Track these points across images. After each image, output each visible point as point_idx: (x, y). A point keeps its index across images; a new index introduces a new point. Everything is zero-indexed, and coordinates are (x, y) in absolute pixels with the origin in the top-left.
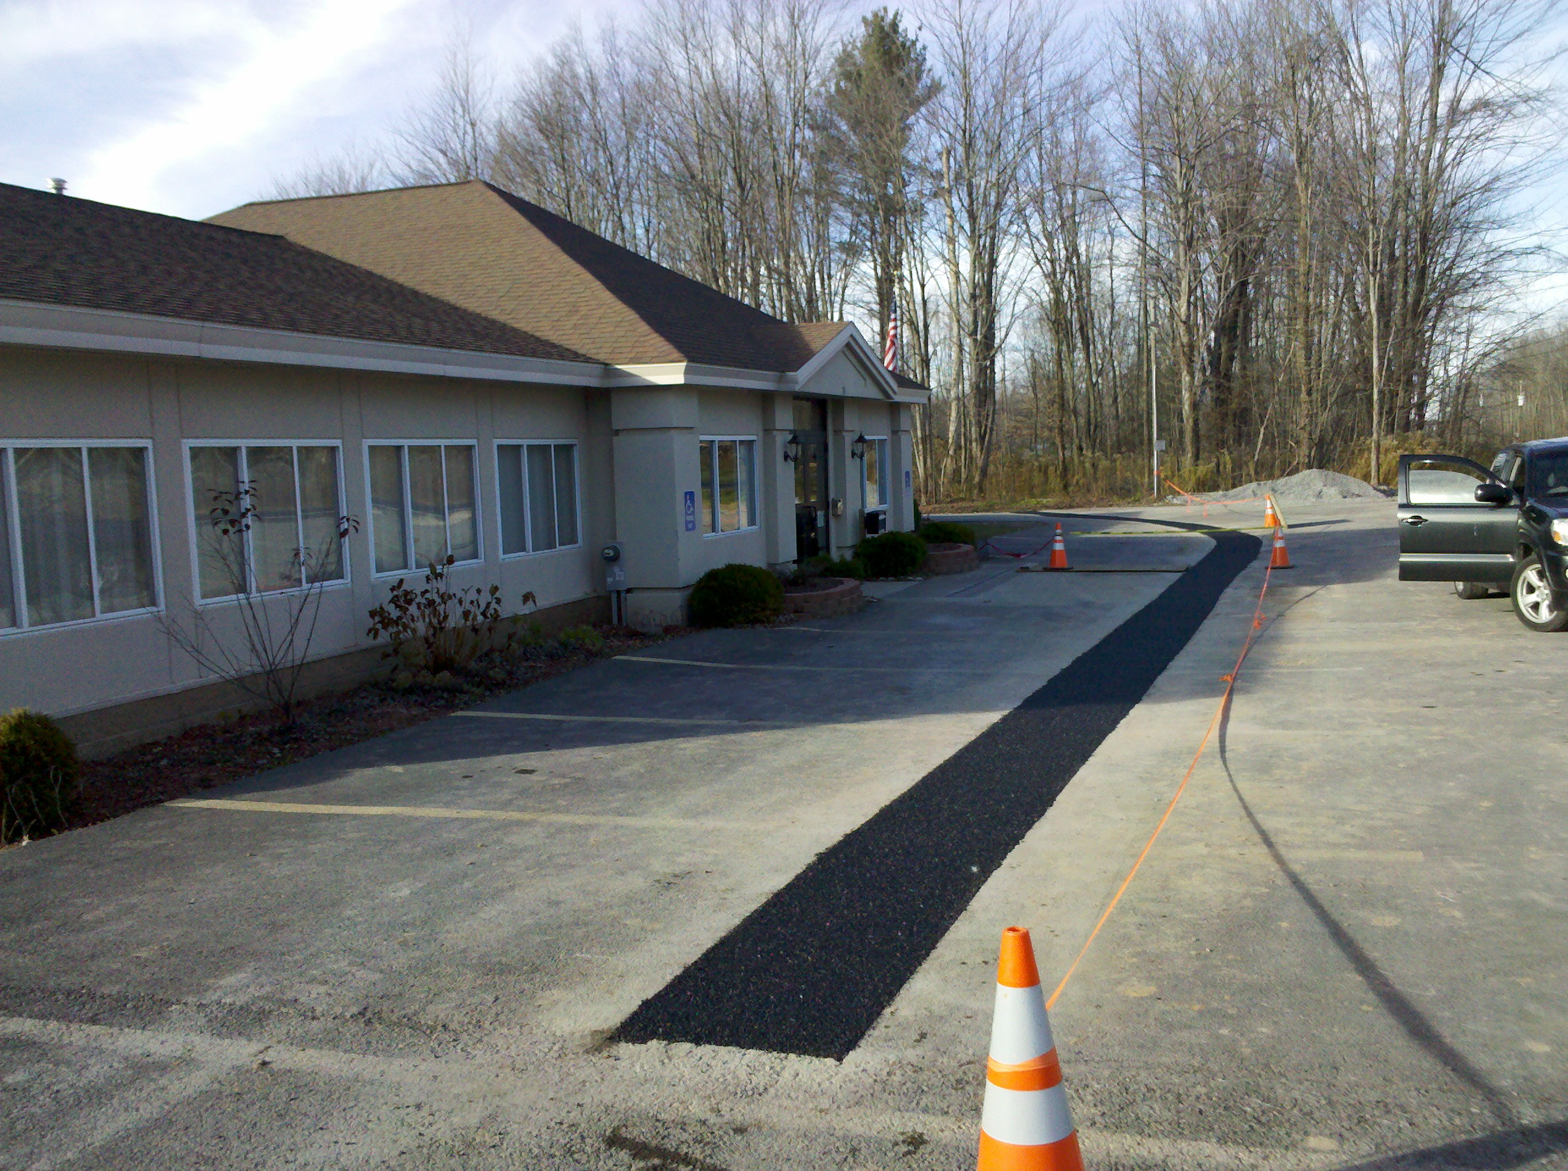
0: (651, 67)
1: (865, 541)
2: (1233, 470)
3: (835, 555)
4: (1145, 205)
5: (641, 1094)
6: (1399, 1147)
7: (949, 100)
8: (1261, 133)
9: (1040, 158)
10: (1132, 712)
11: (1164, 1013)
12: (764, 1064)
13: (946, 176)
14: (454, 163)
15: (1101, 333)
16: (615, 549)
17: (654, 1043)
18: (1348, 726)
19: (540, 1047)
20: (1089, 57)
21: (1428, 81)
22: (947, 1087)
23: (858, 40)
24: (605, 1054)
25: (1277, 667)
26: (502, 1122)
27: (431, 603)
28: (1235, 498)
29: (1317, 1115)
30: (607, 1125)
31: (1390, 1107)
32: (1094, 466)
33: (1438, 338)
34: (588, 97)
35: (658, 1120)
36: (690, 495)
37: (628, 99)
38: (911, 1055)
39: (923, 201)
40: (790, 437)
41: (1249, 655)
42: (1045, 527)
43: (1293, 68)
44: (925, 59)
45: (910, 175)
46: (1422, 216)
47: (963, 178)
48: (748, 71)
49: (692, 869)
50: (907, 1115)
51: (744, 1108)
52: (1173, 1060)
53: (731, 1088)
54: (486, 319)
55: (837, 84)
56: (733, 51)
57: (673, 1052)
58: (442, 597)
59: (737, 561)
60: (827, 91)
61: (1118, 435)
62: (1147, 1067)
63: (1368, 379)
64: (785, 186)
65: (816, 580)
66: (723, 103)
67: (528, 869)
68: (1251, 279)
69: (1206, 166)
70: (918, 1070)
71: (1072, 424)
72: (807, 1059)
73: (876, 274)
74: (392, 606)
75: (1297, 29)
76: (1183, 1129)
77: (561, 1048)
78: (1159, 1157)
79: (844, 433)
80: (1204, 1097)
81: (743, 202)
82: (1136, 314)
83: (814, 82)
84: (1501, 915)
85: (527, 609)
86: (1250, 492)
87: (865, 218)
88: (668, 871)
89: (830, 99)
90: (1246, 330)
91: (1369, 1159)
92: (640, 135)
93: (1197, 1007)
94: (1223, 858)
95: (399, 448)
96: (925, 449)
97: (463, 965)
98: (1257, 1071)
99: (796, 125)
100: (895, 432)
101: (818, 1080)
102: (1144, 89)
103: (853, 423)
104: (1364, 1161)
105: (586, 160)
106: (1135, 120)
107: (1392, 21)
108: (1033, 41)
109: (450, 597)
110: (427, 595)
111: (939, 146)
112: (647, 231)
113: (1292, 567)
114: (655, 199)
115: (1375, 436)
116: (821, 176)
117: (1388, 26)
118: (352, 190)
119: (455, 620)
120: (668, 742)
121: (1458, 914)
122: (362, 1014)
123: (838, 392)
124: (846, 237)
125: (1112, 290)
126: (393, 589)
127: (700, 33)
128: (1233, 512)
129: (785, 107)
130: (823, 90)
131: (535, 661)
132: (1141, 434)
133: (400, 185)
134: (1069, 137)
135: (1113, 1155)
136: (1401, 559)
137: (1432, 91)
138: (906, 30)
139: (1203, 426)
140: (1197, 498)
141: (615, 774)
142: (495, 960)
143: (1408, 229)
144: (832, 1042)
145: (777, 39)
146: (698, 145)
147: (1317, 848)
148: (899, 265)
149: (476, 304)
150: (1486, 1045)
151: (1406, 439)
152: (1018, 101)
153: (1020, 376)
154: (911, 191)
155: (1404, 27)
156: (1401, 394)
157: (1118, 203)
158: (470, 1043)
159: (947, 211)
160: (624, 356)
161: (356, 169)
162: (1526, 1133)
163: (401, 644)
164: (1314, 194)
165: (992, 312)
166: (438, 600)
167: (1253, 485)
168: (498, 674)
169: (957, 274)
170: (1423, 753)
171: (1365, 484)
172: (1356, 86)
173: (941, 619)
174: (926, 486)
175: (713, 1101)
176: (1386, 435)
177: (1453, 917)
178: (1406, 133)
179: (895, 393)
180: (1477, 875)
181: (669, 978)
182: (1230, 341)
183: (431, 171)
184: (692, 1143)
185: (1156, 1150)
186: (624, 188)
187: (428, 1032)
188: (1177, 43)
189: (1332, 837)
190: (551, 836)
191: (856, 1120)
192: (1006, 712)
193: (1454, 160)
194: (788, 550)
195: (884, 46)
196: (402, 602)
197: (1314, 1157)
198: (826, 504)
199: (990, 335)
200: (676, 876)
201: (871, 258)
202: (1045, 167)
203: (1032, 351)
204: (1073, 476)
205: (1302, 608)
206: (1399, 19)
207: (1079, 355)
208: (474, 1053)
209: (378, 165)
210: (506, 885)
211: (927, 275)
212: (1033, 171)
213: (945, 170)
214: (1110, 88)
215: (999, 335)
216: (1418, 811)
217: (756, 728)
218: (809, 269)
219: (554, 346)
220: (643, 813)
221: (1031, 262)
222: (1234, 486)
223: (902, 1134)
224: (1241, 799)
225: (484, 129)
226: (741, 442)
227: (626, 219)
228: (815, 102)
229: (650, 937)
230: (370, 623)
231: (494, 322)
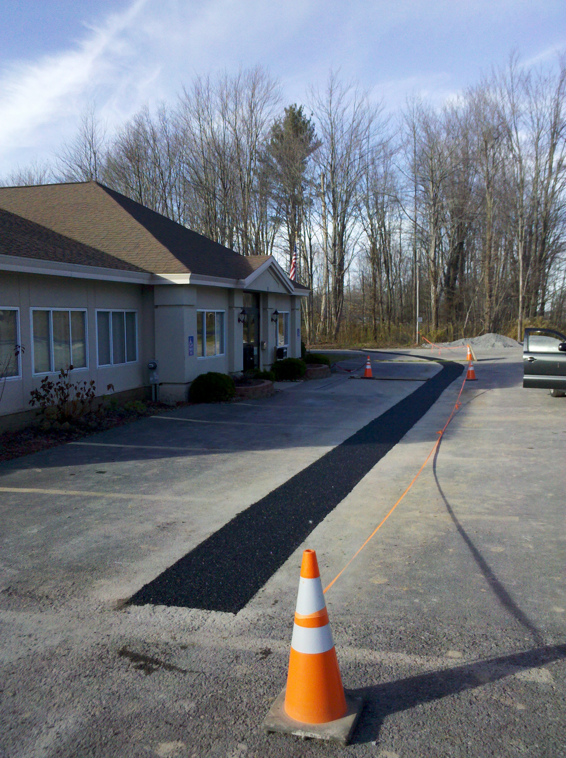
0: (182, 129)
1: (277, 362)
2: (454, 333)
3: (262, 369)
4: (416, 204)
5: (139, 630)
6: (490, 656)
7: (324, 150)
8: (471, 172)
9: (367, 179)
10: (394, 448)
11: (390, 591)
12: (199, 615)
13: (322, 187)
14: (85, 172)
15: (395, 264)
16: (154, 364)
17: (147, 606)
18: (492, 456)
19: (92, 607)
20: (391, 133)
21: (548, 151)
22: (285, 627)
23: (282, 119)
24: (123, 611)
25: (464, 427)
26: (70, 644)
27: (61, 389)
28: (454, 346)
29: (454, 641)
30: (121, 645)
31: (488, 637)
32: (389, 328)
33: (552, 272)
34: (152, 142)
35: (145, 643)
36: (191, 338)
37: (171, 143)
38: (269, 611)
39: (311, 198)
40: (241, 311)
41: (452, 421)
42: (363, 357)
43: (486, 143)
44: (314, 130)
45: (306, 185)
46: (544, 214)
47: (332, 188)
48: (229, 132)
49: (176, 520)
50: (264, 640)
51: (187, 637)
52: (391, 614)
53: (182, 627)
54: (94, 249)
55: (272, 140)
56: (222, 122)
57: (157, 609)
58: (67, 385)
59: (212, 371)
60: (267, 143)
61: (402, 314)
62: (379, 617)
63: (518, 291)
64: (246, 188)
65: (252, 380)
66: (217, 148)
67: (96, 520)
68: (465, 241)
69: (444, 187)
70: (272, 618)
71: (379, 308)
72: (220, 613)
73: (289, 232)
74: (42, 389)
75: (489, 123)
76: (392, 647)
77: (102, 608)
78: (379, 660)
79: (268, 310)
80: (403, 632)
81: (226, 195)
82: (412, 256)
83: (261, 139)
84: (550, 547)
85: (109, 392)
86: (461, 343)
87: (284, 205)
88: (164, 521)
89: (268, 147)
90: (463, 266)
91: (475, 662)
92: (176, 161)
93: (405, 589)
94: (427, 518)
95: (48, 312)
96: (309, 318)
97: (59, 567)
98: (429, 620)
99: (251, 159)
100: (293, 310)
101: (224, 623)
102: (417, 149)
103: (272, 304)
104: (473, 662)
105: (149, 173)
106: (412, 163)
107: (533, 121)
108: (365, 123)
109: (71, 386)
110: (59, 385)
111: (319, 172)
112: (179, 208)
113: (477, 380)
114: (182, 193)
115: (520, 318)
116: (263, 184)
117: (531, 124)
118: (35, 184)
119: (72, 397)
120: (173, 459)
121: (531, 546)
122: (7, 590)
123: (265, 290)
124: (274, 214)
125: (400, 244)
126: (43, 381)
127: (206, 113)
128: (453, 353)
129: (247, 150)
130: (265, 142)
131: (112, 418)
132: (412, 314)
133: (58, 182)
134: (381, 170)
135: (358, 659)
136: (525, 378)
137: (550, 156)
138: (305, 115)
139: (441, 310)
140: (437, 345)
141: (144, 474)
142: (75, 564)
143: (538, 220)
144: (233, 605)
145: (243, 117)
146: (204, 167)
147: (471, 514)
148: (299, 229)
149: (91, 242)
150: (536, 608)
151: (535, 320)
152: (358, 152)
153: (357, 284)
154: (306, 194)
155: (538, 125)
156: (533, 298)
157: (403, 203)
158: (59, 605)
159: (322, 204)
160: (160, 269)
161: (37, 173)
162: (548, 650)
163: (46, 408)
164: (495, 202)
165: (342, 253)
166: (65, 387)
167: (463, 340)
168: (93, 424)
169: (327, 234)
170: (525, 470)
171: (514, 341)
172: (515, 151)
173: (310, 401)
174: (310, 336)
175: (173, 633)
176: (525, 318)
177: (529, 548)
178: (538, 174)
179: (293, 291)
180: (542, 528)
181: (158, 574)
182: (454, 270)
183: (73, 175)
184: (160, 654)
185: (378, 657)
186: (168, 187)
187: (39, 599)
188: (432, 127)
189: (478, 509)
190: (110, 504)
191: (240, 642)
192: (335, 447)
193: (560, 188)
194: (239, 366)
195: (295, 122)
196: (46, 388)
197: (450, 660)
198: (258, 344)
199: (341, 264)
200: (168, 524)
201: (286, 225)
202: (369, 184)
203: (363, 272)
204: (380, 333)
205: (477, 400)
206: (536, 121)
207: (384, 275)
208: (60, 610)
209: (48, 172)
210: (85, 528)
211: (312, 234)
212: (364, 186)
213: (322, 184)
214: (401, 147)
215: (346, 264)
216: (519, 497)
217: (215, 453)
218: (257, 229)
219: (126, 263)
220: (156, 493)
221: (362, 229)
222: (454, 340)
223: (261, 649)
224: (440, 490)
225: (100, 156)
226: (217, 313)
227: (169, 202)
228: (261, 148)
229: (152, 554)
230: (31, 397)
231: (98, 251)
